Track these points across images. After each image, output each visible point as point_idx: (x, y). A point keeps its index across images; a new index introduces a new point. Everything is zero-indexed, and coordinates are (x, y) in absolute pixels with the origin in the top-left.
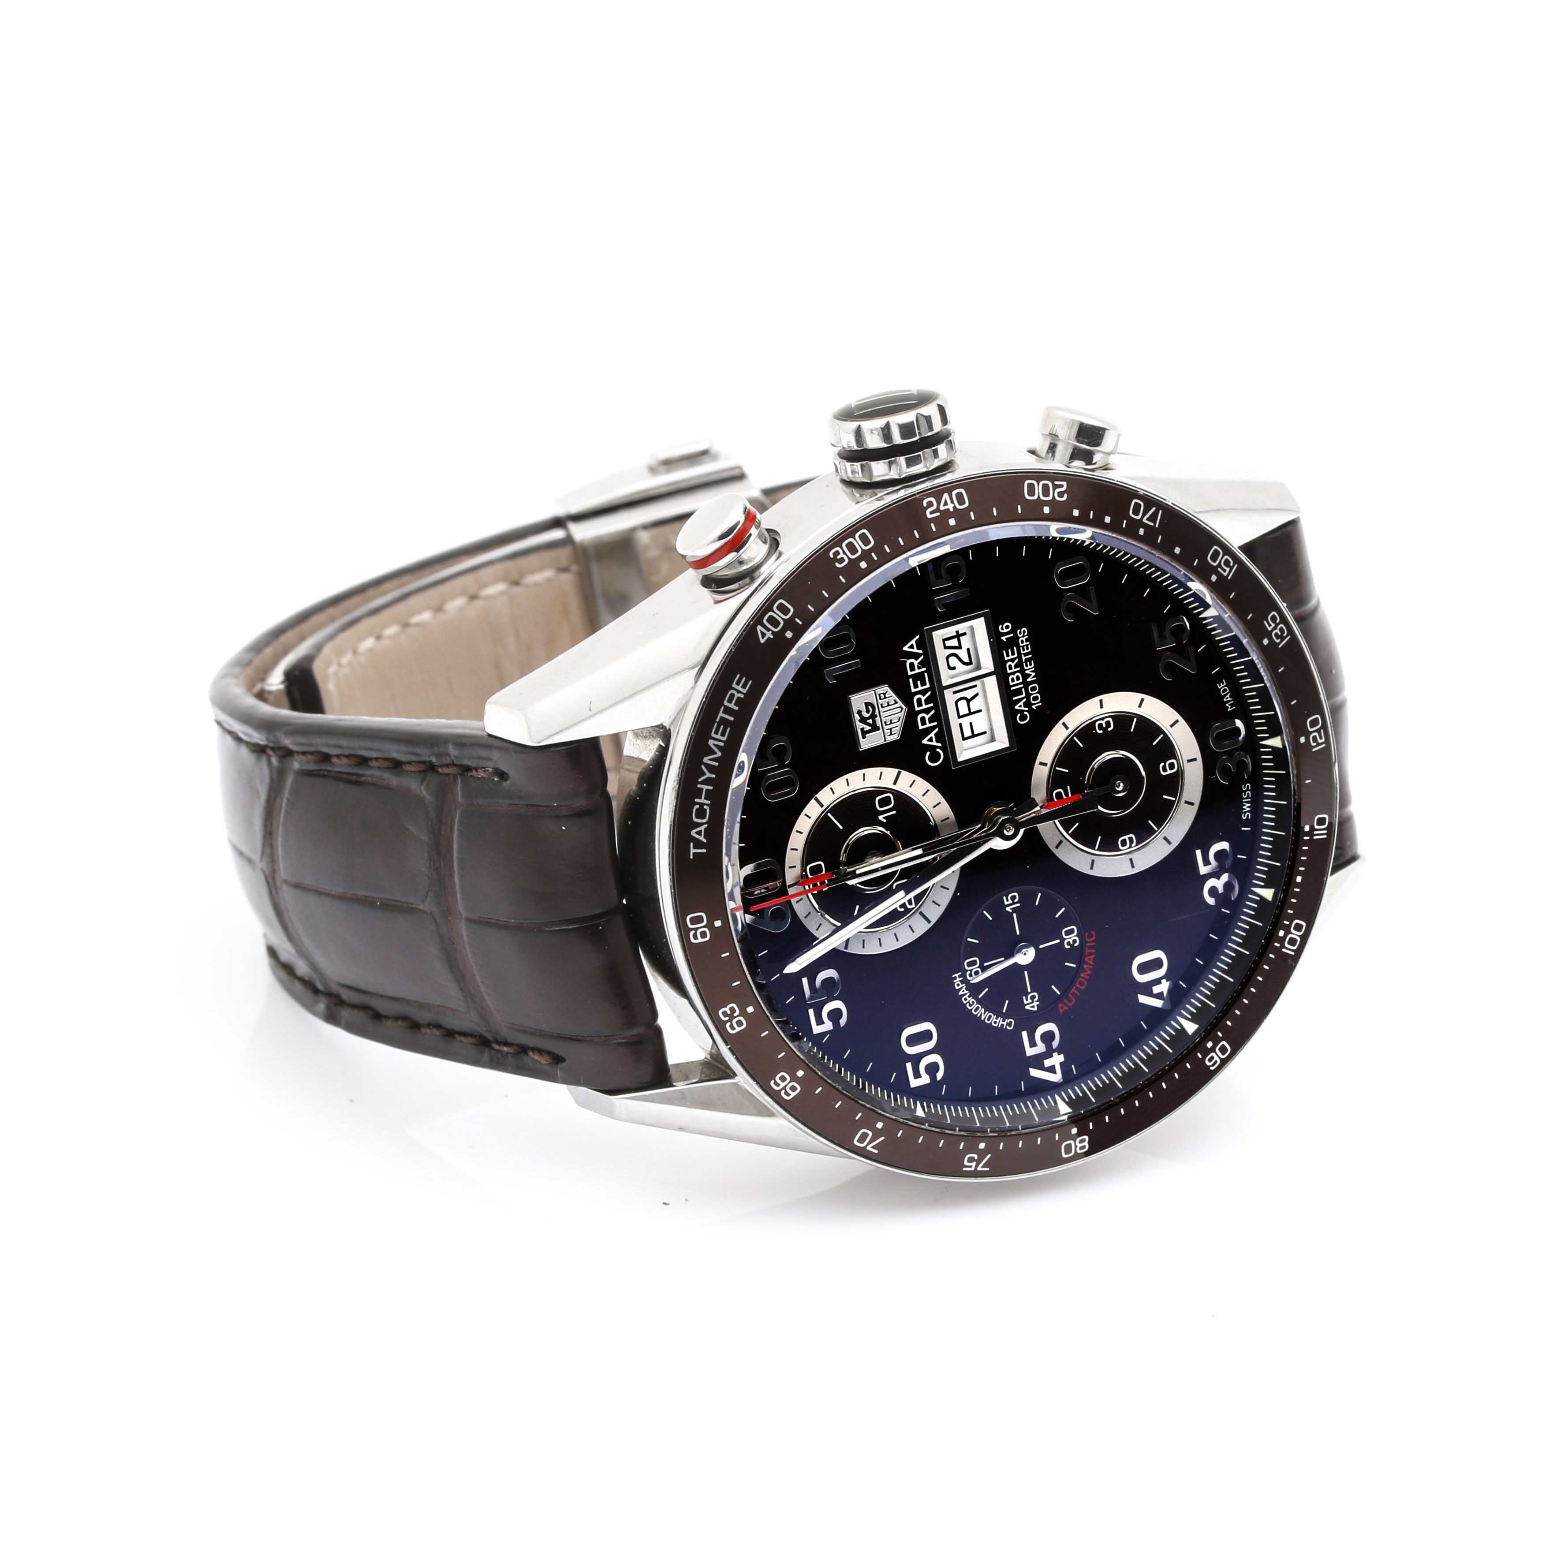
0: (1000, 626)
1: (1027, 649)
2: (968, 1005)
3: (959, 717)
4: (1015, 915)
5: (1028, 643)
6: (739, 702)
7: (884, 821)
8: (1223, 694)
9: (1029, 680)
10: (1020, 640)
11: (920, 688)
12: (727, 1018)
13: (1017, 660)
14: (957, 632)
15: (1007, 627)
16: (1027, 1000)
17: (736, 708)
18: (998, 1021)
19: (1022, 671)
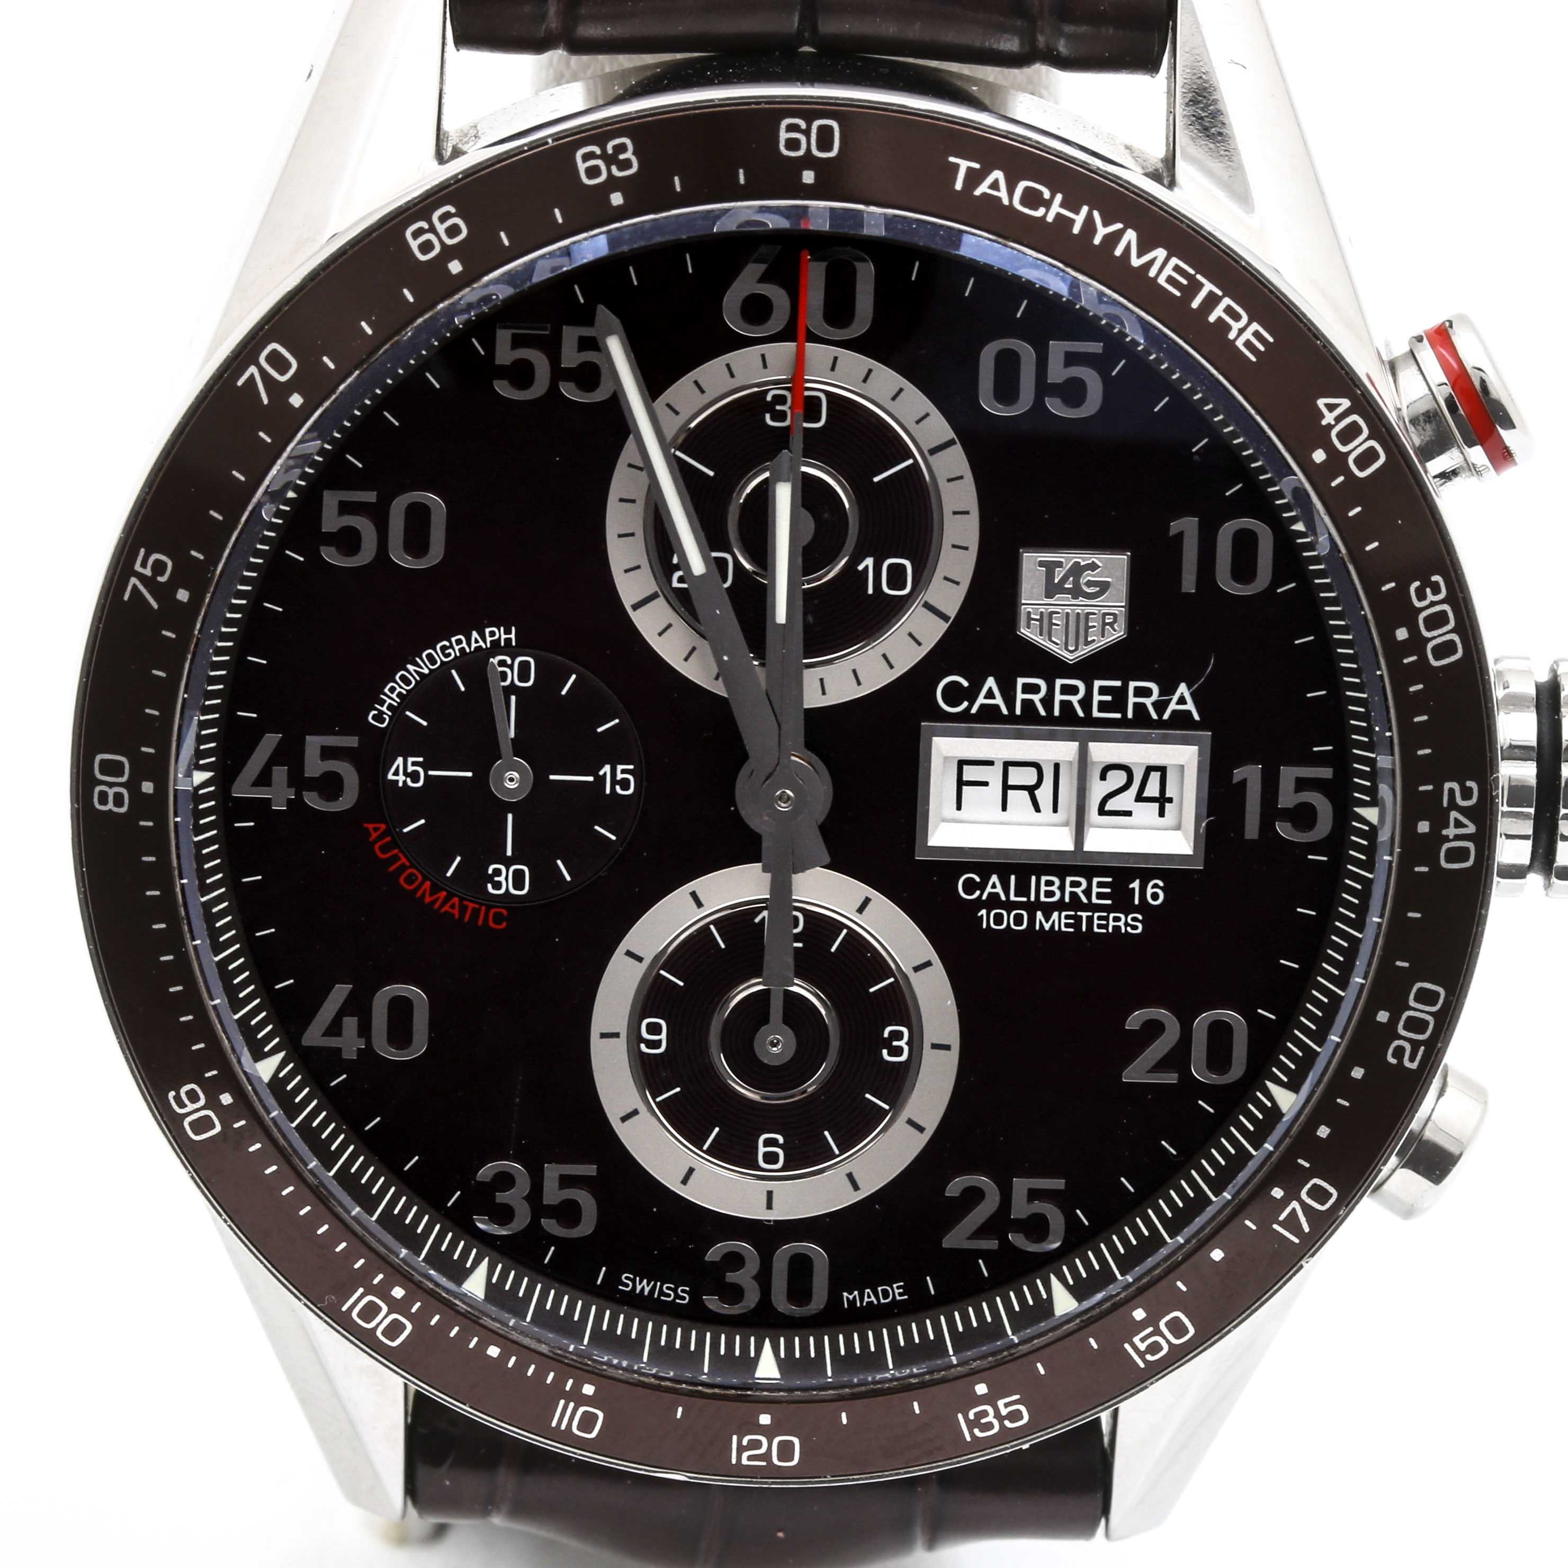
0: (1161, 884)
1: (1099, 926)
2: (446, 643)
3: (1007, 765)
4: (591, 779)
5: (1110, 930)
6: (1222, 326)
7: (860, 568)
8: (880, 1289)
9: (1039, 915)
10: (1122, 916)
11: (1097, 698)
12: (610, 151)
13: (1085, 900)
14: (1170, 800)
15: (1155, 896)
16: (414, 764)
17: (1212, 318)
18: (394, 696)
19: (1060, 906)
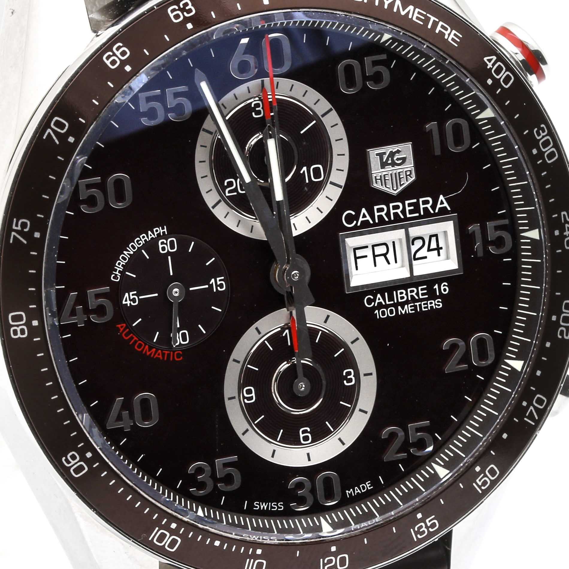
0: (446, 284)
1: (425, 308)
2: (138, 239)
3: (373, 246)
4: (207, 286)
5: (429, 308)
6: (441, 34)
7: (302, 172)
8: (361, 486)
9: (399, 308)
10: (433, 301)
11: (408, 209)
12: (182, 7)
13: (417, 298)
14: (441, 248)
15: (445, 290)
16: (133, 295)
17: (437, 31)
18: (120, 266)
19: (407, 302)
